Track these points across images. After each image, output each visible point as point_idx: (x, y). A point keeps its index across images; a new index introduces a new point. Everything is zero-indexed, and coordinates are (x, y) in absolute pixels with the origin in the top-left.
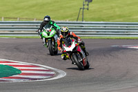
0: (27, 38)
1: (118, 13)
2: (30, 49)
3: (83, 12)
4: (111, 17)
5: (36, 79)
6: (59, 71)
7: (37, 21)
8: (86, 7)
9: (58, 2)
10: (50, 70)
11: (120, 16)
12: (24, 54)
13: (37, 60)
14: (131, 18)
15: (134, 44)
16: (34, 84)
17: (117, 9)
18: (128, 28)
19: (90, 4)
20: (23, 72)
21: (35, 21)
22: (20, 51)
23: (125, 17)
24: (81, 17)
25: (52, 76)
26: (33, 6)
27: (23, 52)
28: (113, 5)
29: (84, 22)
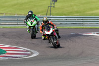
0: (10, 28)
1: (76, 10)
2: (12, 36)
4: (71, 13)
5: (17, 57)
6: (33, 51)
7: (18, 16)
8: (53, 5)
10: (27, 51)
11: (77, 12)
12: (8, 39)
13: (17, 44)
14: (85, 13)
15: (87, 32)
16: (16, 60)
17: (75, 7)
18: (83, 20)
20: (7, 52)
21: (16, 16)
22: (6, 37)
24: (49, 12)
25: (29, 55)
26: (15, 5)
27: (8, 38)
28: (72, 4)
29: (51, 16)
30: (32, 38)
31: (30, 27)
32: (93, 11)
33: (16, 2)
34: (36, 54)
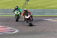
1: (40, 6)
2: (3, 21)
3: (25, 5)
4: (37, 7)
5: (6, 33)
6: (15, 30)
8: (26, 3)
9: (15, 1)
10: (12, 29)
11: (40, 7)
13: (6, 25)
14: (45, 7)
16: (5, 35)
17: (39, 4)
18: (44, 12)
19: (28, 2)
21: (5, 9)
23: (43, 7)
24: (24, 7)
25: (13, 32)
28: (38, 2)
30: (16, 21)
31: (16, 15)
32: (49, 6)
33: (5, 1)
34: (17, 31)
